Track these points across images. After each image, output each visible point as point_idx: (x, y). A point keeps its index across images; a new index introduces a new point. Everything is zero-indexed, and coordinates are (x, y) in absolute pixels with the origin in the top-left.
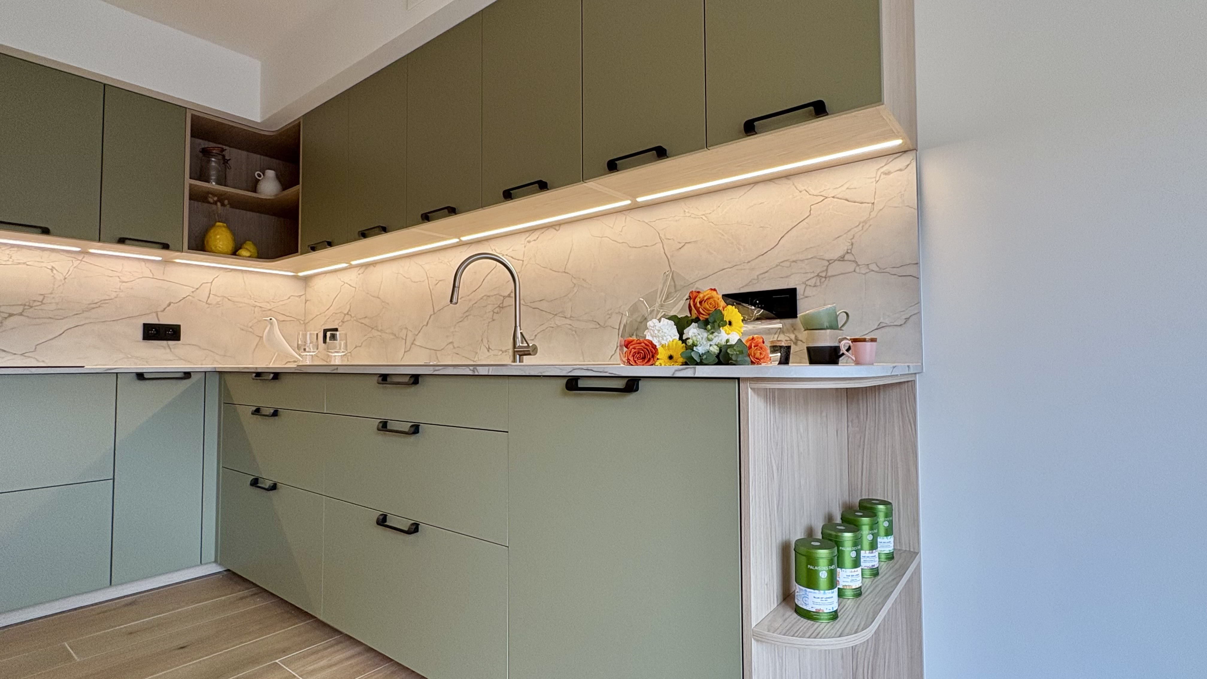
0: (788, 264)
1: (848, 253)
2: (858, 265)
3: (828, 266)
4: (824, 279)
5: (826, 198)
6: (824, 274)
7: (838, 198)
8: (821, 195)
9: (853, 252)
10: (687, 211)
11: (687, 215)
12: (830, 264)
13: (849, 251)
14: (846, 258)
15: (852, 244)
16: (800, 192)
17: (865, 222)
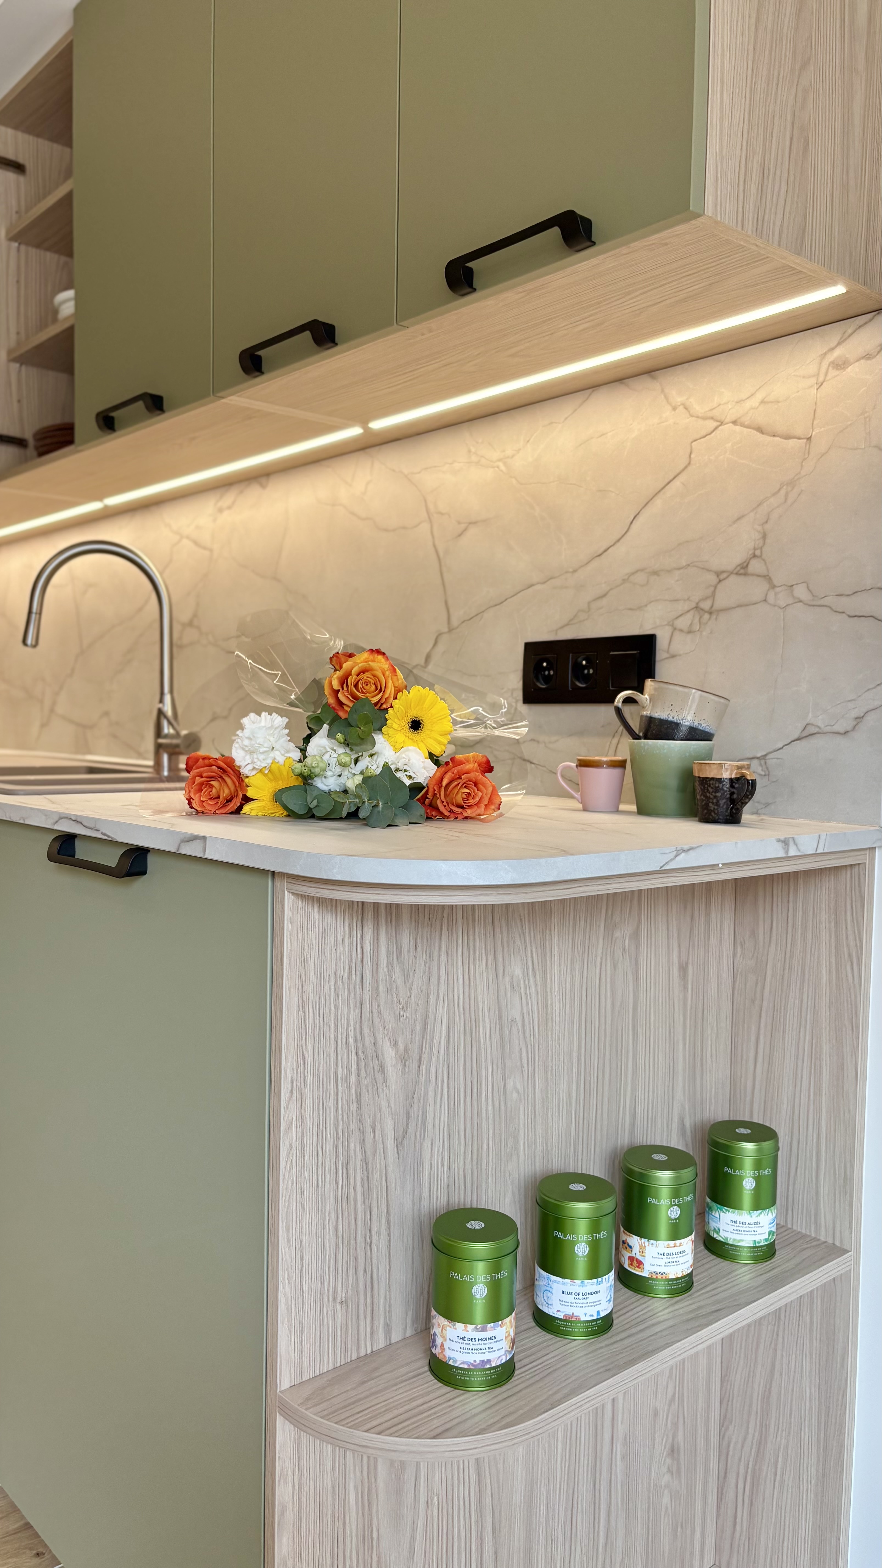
0: (640, 578)
1: (754, 556)
2: (774, 587)
3: (716, 587)
4: (706, 616)
5: (722, 423)
6: (706, 605)
7: (743, 425)
8: (712, 418)
9: (764, 556)
10: (473, 449)
11: (474, 458)
12: (720, 581)
13: (758, 553)
14: (750, 569)
15: (764, 537)
16: (674, 409)
17: (792, 483)
